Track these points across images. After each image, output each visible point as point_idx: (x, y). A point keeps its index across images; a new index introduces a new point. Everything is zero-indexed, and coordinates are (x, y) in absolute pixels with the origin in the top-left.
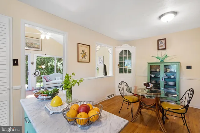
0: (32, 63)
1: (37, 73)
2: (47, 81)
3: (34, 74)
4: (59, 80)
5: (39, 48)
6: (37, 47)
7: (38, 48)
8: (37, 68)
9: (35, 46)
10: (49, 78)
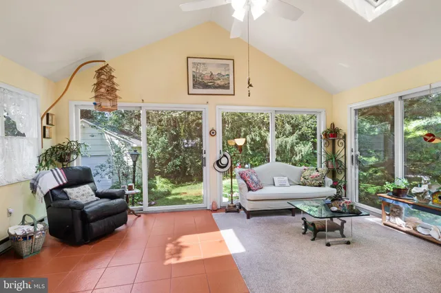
0: (213, 133)
1: (224, 161)
2: (250, 189)
3: (217, 162)
4: (284, 186)
5: (228, 88)
6: (223, 83)
7: (226, 87)
8: (225, 146)
9: (219, 82)
10: (254, 177)
